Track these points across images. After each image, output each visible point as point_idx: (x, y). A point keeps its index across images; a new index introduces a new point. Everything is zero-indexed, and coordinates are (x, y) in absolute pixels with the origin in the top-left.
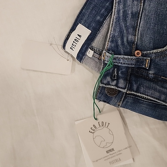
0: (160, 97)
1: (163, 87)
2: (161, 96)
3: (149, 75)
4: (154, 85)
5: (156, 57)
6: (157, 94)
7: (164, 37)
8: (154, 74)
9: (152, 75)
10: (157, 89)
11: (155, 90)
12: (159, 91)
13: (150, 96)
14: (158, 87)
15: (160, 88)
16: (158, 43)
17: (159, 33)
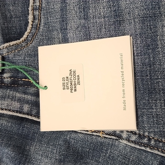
0: (21, 108)
1: (25, 93)
2: (23, 107)
3: (4, 80)
4: (11, 92)
5: (8, 52)
6: (16, 105)
7: (15, 22)
8: (10, 77)
9: (9, 80)
10: (16, 97)
11: (13, 98)
12: (19, 100)
13: (6, 110)
14: (18, 95)
15: (21, 95)
16: (8, 32)
17: (6, 18)
